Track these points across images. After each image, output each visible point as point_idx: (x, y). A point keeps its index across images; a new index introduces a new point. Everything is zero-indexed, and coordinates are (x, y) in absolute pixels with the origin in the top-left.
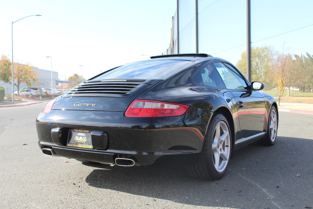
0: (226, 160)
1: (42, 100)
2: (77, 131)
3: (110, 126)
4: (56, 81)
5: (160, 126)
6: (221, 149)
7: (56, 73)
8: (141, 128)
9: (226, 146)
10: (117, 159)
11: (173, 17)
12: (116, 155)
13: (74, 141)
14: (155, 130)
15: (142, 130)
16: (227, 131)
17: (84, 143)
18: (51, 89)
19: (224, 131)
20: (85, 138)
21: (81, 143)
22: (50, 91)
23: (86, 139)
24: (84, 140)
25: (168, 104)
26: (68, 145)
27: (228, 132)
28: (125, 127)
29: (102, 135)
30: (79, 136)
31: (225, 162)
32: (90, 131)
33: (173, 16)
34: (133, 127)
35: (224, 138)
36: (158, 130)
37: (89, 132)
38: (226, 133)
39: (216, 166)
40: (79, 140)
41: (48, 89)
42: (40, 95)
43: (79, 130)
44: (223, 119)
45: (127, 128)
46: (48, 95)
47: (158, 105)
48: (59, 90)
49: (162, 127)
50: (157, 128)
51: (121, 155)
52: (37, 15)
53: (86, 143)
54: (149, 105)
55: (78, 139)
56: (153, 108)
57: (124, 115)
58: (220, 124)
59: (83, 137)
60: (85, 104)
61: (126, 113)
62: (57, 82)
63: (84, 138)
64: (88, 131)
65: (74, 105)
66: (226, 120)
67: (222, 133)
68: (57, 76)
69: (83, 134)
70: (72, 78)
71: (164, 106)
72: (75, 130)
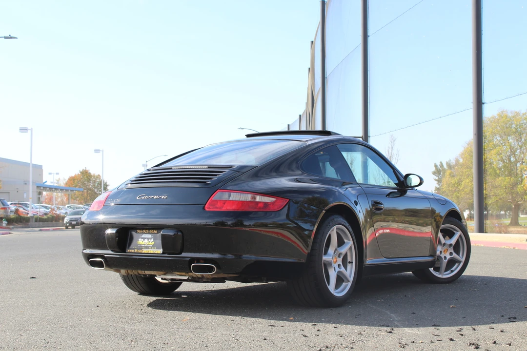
0: (349, 281)
1: (9, 228)
2: (141, 231)
3: (184, 223)
4: (38, 187)
5: (252, 223)
6: (339, 265)
7: (38, 169)
8: (226, 225)
9: (350, 262)
10: (193, 265)
11: (312, 42)
12: (193, 260)
13: (137, 245)
14: (244, 229)
15: (227, 227)
16: (349, 240)
17: (150, 247)
18: (26, 204)
19: (345, 241)
20: (152, 240)
21: (147, 247)
22: (26, 208)
23: (152, 242)
24: (150, 243)
25: (260, 196)
26: (129, 251)
27: (351, 243)
28: (205, 224)
29: (174, 234)
30: (144, 239)
31: (347, 285)
32: (159, 231)
33: (313, 40)
34: (216, 224)
35: (344, 250)
36: (247, 229)
37: (158, 233)
38: (348, 243)
39: (331, 287)
40: (143, 243)
41: (22, 204)
42: (3, 216)
43: (144, 231)
44: (341, 223)
45: (208, 225)
46: (21, 217)
47: (248, 197)
48: (46, 207)
49: (254, 226)
50: (246, 226)
51: (198, 260)
52: (6, 38)
53: (153, 246)
54: (235, 197)
55: (142, 241)
56: (241, 200)
57: (204, 208)
58: (337, 229)
59: (148, 239)
60: (152, 197)
61: (206, 206)
62: (41, 188)
63: (150, 240)
64: (156, 232)
65: (137, 198)
66: (347, 225)
67: (341, 243)
68: (41, 175)
69: (150, 236)
70: (76, 181)
71: (255, 198)
72: (138, 231)
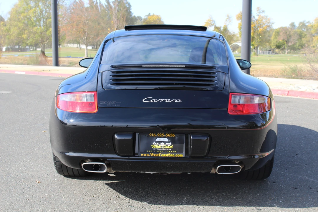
2: (154, 135)
13: (152, 149)
24: (168, 147)
26: (142, 155)
32: (178, 135)
37: (176, 137)
43: (158, 135)
53: (173, 150)
55: (158, 145)
61: (229, 110)
63: (167, 144)
64: (174, 135)
65: (143, 101)
72: (150, 135)
